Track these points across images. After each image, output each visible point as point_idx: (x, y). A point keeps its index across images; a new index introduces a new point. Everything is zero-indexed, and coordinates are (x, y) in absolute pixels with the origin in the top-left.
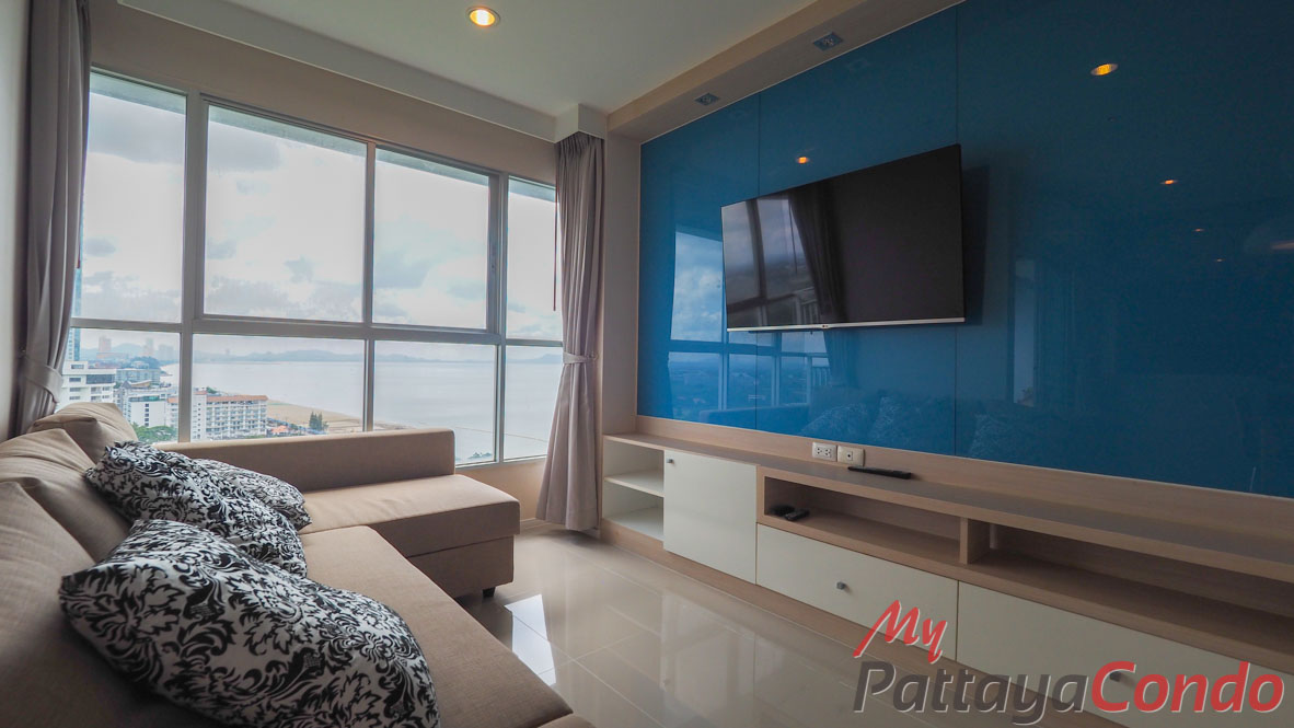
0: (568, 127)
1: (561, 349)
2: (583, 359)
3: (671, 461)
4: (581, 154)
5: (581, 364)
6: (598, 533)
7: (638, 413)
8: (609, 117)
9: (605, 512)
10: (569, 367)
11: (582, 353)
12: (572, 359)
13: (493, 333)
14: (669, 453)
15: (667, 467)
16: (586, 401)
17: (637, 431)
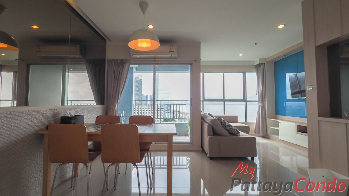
0: (257, 62)
1: (258, 102)
2: (262, 104)
3: (280, 123)
4: (260, 66)
5: (262, 105)
6: (267, 137)
7: (276, 114)
8: (266, 59)
9: (268, 133)
10: (259, 106)
11: (262, 103)
12: (260, 104)
13: (245, 100)
14: (280, 121)
15: (279, 124)
16: (263, 112)
17: (276, 118)
